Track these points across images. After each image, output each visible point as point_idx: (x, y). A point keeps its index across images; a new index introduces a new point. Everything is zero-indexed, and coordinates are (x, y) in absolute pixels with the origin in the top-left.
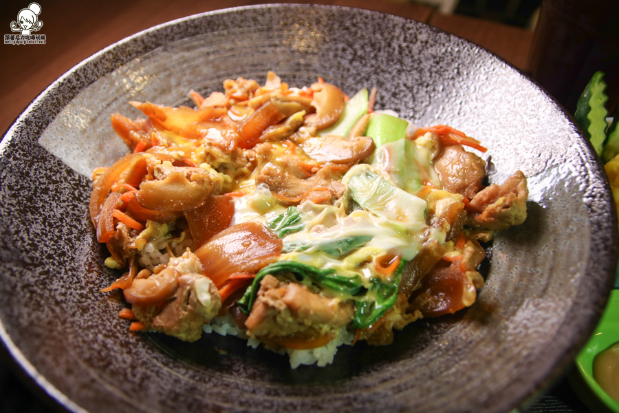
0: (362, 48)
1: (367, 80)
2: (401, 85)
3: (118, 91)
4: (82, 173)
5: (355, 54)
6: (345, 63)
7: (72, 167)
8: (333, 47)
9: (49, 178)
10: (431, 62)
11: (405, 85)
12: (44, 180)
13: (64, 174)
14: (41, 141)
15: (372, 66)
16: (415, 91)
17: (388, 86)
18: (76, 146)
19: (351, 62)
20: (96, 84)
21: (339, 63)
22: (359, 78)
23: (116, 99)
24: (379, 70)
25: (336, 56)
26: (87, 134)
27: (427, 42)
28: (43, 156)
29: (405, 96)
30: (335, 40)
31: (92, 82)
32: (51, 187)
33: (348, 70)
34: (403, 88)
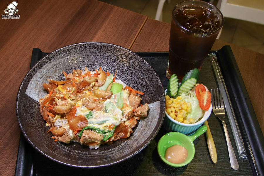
0: (114, 57)
1: (115, 67)
2: (124, 70)
3: (43, 74)
4: (36, 100)
5: (111, 58)
6: (108, 61)
7: (34, 99)
8: (105, 56)
9: (29, 103)
10: (133, 64)
11: (125, 70)
12: (28, 104)
13: (32, 101)
14: (26, 93)
15: (116, 63)
16: (128, 72)
17: (121, 69)
18: (34, 93)
19: (110, 61)
20: (37, 73)
21: (107, 61)
22: (112, 66)
23: (42, 77)
24: (118, 64)
25: (106, 59)
26: (36, 89)
27: (132, 57)
28: (27, 97)
29: (125, 73)
30: (106, 54)
31: (36, 73)
32: (30, 105)
33: (109, 64)
34: (125, 71)
